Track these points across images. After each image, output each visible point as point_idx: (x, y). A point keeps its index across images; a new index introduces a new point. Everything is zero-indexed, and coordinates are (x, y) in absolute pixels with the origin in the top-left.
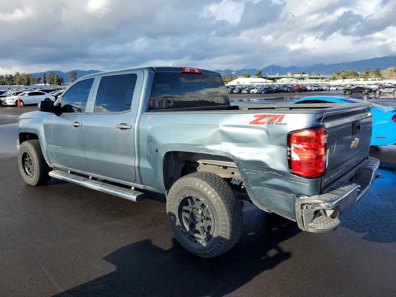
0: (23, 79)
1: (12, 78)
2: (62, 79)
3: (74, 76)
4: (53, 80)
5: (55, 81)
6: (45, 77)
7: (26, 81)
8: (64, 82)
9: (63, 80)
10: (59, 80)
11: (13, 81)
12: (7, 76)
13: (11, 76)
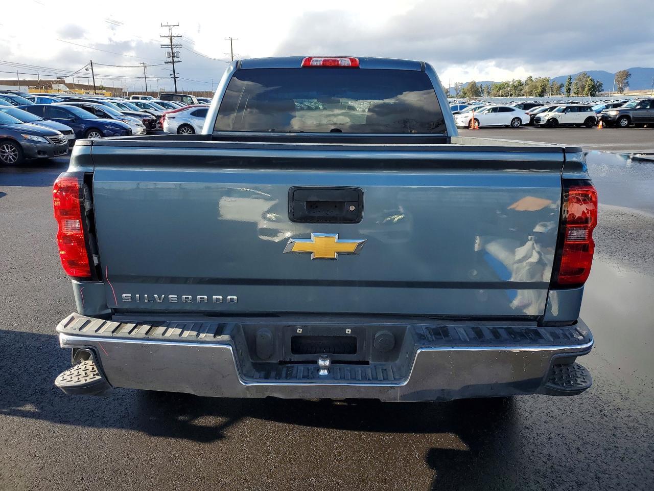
0: (536, 87)
1: (521, 85)
2: (600, 85)
3: (625, 79)
4: (583, 88)
5: (586, 89)
6: (570, 83)
7: (540, 90)
8: (603, 90)
9: (602, 87)
10: (593, 86)
11: (521, 90)
12: (515, 82)
13: (520, 82)
